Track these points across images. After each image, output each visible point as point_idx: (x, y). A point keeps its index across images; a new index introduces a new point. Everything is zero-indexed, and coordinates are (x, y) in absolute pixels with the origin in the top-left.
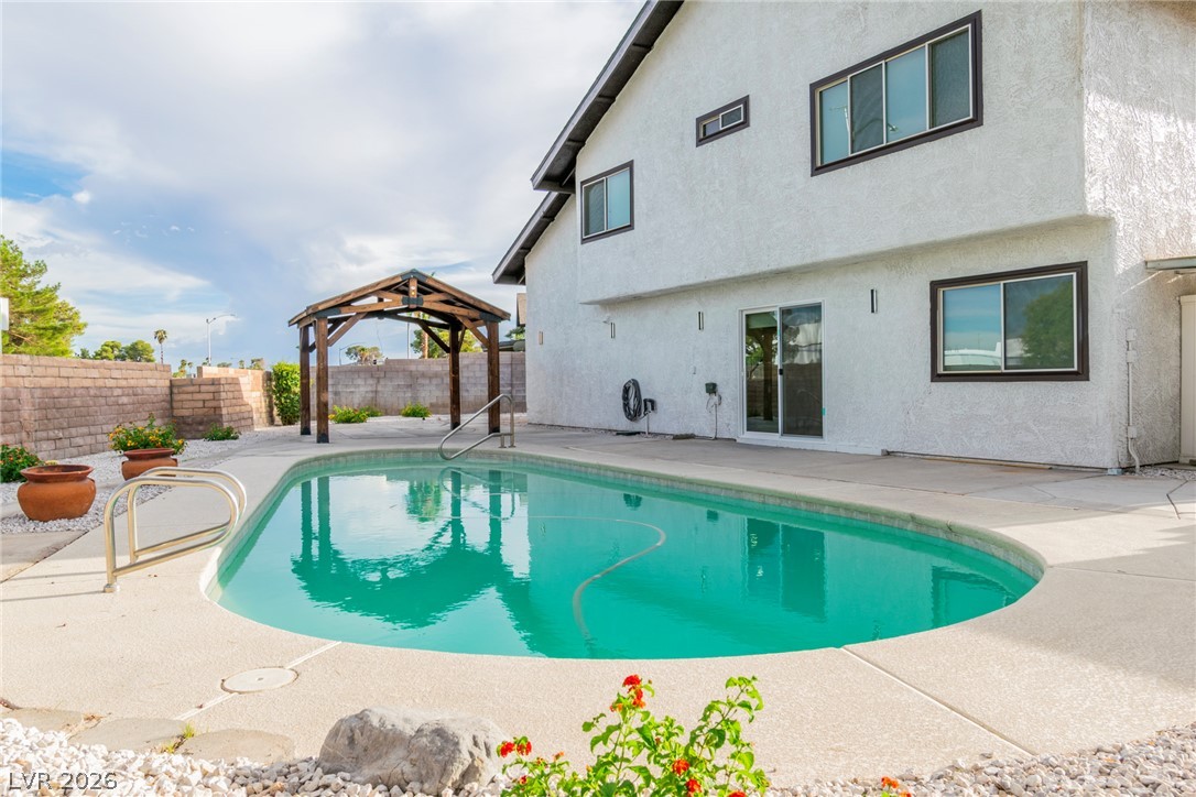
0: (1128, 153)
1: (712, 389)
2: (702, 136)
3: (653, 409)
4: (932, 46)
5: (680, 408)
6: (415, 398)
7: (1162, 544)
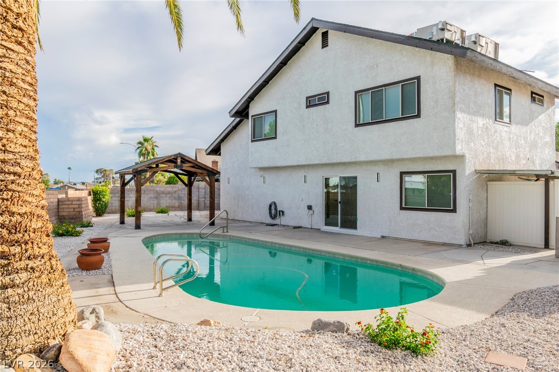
0: (470, 132)
1: (310, 208)
2: (308, 105)
3: (283, 215)
4: (402, 85)
5: (295, 214)
6: (159, 204)
7: (479, 275)
